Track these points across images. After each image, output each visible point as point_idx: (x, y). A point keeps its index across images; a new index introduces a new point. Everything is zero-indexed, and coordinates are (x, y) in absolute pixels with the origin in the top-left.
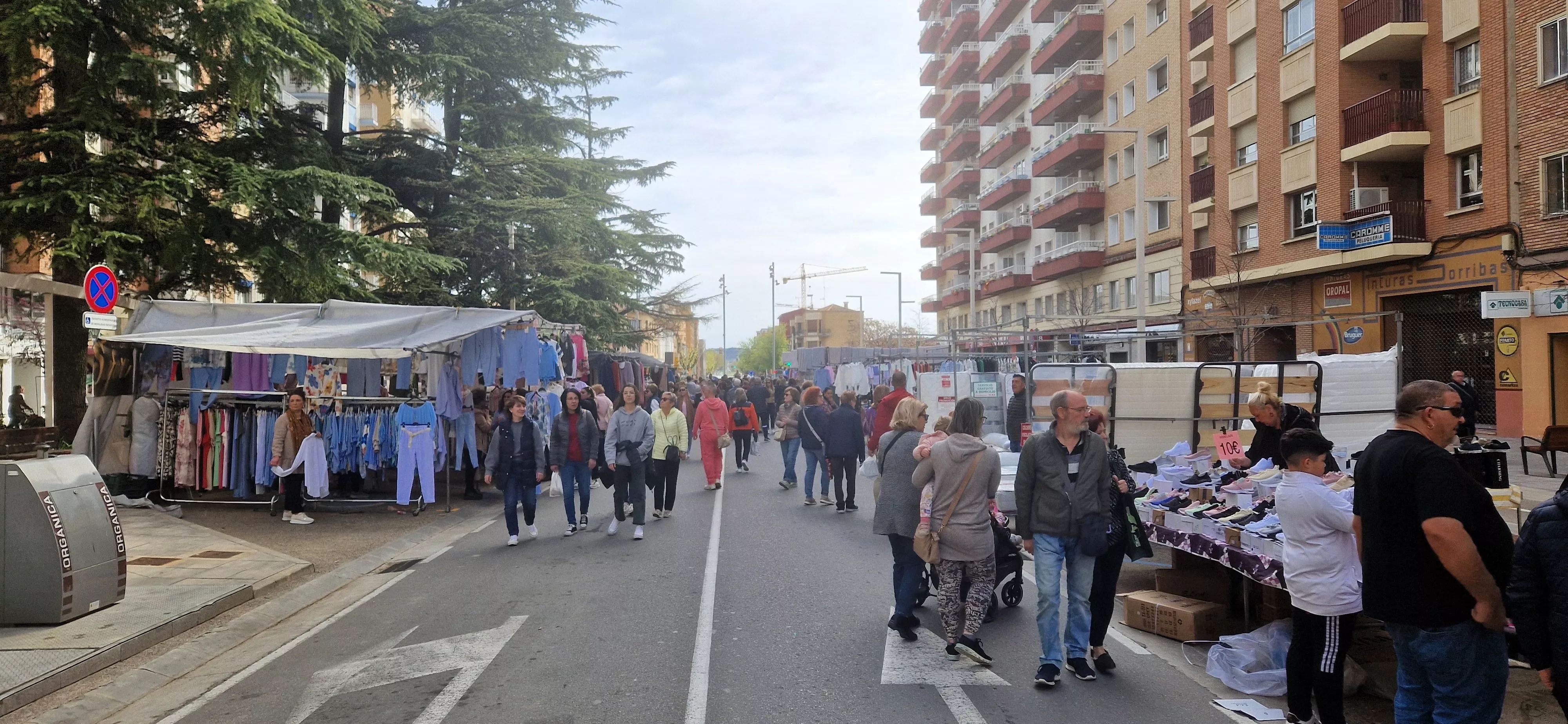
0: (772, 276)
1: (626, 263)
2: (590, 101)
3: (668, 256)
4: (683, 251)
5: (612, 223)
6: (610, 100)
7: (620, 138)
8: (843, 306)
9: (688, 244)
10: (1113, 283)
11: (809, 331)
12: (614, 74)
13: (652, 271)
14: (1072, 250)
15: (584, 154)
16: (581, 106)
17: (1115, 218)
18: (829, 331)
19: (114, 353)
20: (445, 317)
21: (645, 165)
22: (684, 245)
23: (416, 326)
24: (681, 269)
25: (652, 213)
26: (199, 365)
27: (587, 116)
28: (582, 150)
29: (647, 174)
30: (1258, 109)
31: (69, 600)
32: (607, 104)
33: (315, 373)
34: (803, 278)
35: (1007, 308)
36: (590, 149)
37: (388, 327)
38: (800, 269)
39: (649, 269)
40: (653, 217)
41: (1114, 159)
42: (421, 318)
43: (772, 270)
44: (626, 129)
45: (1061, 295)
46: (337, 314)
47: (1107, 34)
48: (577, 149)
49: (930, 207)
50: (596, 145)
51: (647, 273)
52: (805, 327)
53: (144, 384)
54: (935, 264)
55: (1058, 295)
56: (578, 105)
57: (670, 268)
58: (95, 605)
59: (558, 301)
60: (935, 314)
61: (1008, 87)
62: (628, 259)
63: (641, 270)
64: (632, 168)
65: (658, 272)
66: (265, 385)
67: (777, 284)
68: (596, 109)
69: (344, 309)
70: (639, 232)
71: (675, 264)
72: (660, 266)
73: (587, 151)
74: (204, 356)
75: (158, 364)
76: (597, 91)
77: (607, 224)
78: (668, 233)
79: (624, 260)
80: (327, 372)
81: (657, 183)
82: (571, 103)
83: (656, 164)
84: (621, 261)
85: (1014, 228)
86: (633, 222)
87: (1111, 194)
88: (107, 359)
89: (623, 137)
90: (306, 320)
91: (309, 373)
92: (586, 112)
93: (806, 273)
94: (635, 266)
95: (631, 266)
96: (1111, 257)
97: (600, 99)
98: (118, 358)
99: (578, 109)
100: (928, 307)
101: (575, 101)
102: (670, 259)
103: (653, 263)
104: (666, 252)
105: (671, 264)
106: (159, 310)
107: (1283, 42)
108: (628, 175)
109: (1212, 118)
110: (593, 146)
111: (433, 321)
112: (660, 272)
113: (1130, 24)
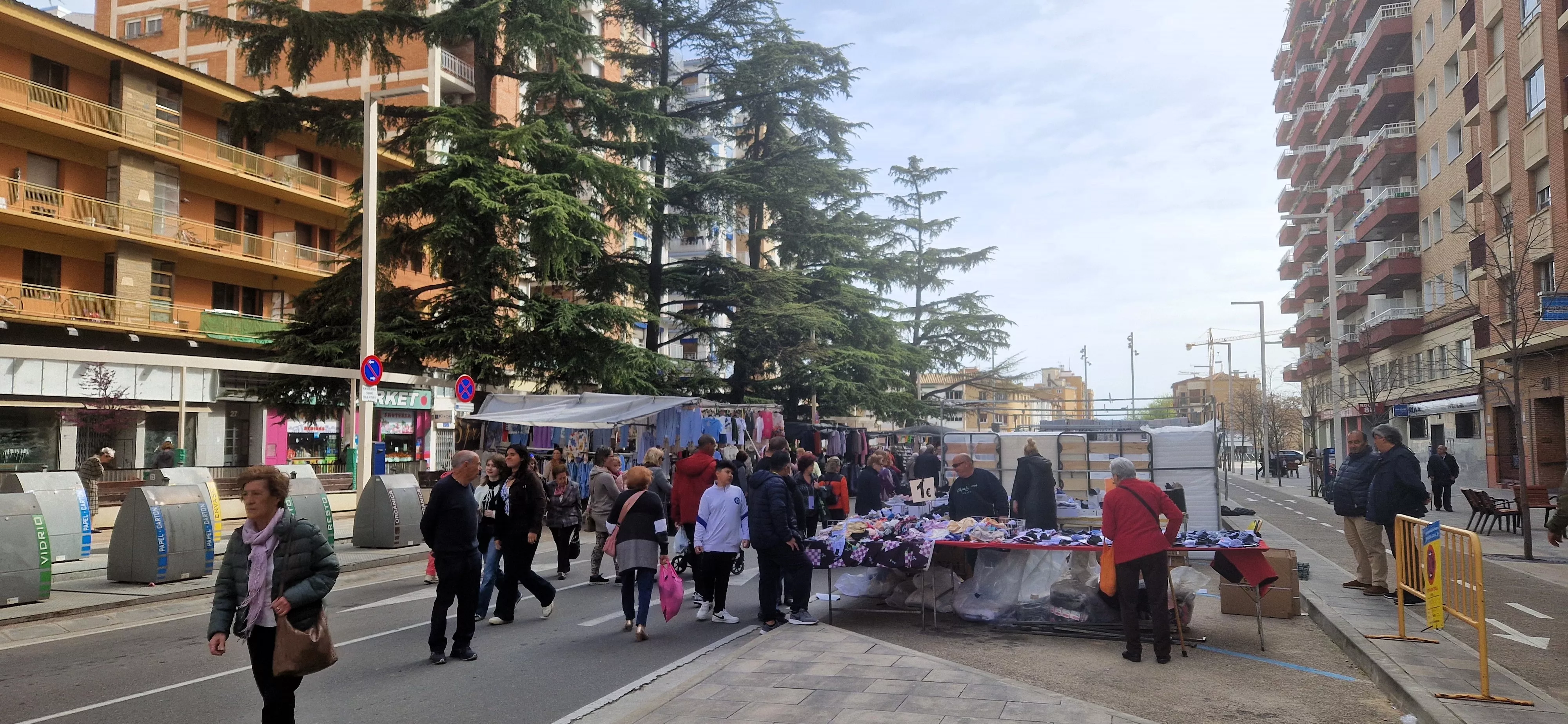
0: (1130, 346)
1: (955, 341)
2: (920, 197)
3: (993, 333)
4: (1005, 328)
5: (940, 306)
6: (939, 194)
7: (946, 228)
9: (1010, 322)
10: (1431, 351)
12: (941, 171)
13: (980, 347)
14: (1384, 319)
15: (914, 245)
16: (912, 203)
17: (1429, 283)
19: (468, 426)
20: (647, 402)
21: (967, 252)
22: (1006, 323)
23: (629, 407)
24: (1007, 345)
25: (977, 295)
26: (516, 432)
27: (917, 211)
28: (913, 241)
29: (969, 260)
30: (1511, 176)
31: (397, 538)
32: (937, 198)
33: (575, 438)
34: (1211, 343)
35: (1352, 376)
36: (920, 240)
37: (611, 409)
38: (1207, 334)
39: (976, 346)
40: (978, 298)
41: (1426, 221)
42: (631, 403)
43: (1131, 340)
44: (953, 219)
45: (1392, 364)
46: (588, 401)
47: (1417, 96)
48: (908, 241)
49: (1288, 271)
50: (926, 236)
51: (975, 348)
53: (488, 444)
54: (1293, 331)
55: (1390, 363)
56: (909, 203)
57: (996, 344)
58: (411, 543)
59: (820, 383)
60: (1299, 383)
61: (1337, 149)
62: (957, 337)
63: (969, 347)
64: (956, 255)
66: (549, 445)
67: (1137, 354)
68: (926, 204)
69: (591, 398)
70: (966, 312)
71: (1000, 340)
72: (987, 342)
73: (917, 242)
74: (518, 427)
75: (495, 432)
76: (925, 188)
77: (936, 307)
78: (991, 313)
79: (953, 339)
80: (580, 437)
81: (978, 268)
82: (902, 201)
83: (979, 250)
84: (950, 340)
85: (1347, 294)
86: (959, 304)
87: (1426, 258)
88: (464, 429)
89: (950, 227)
90: (571, 405)
91: (571, 437)
92: (916, 208)
93: (1214, 339)
94: (964, 343)
95: (960, 343)
96: (1427, 324)
97: (930, 195)
98: (471, 428)
99: (909, 206)
100: (1290, 375)
101: (906, 199)
102: (995, 336)
103: (980, 341)
104: (991, 330)
105: (996, 340)
106: (497, 400)
107: (1526, 110)
108: (953, 262)
109: (1481, 185)
110: (922, 238)
111: (639, 404)
112: (987, 348)
113: (1432, 85)
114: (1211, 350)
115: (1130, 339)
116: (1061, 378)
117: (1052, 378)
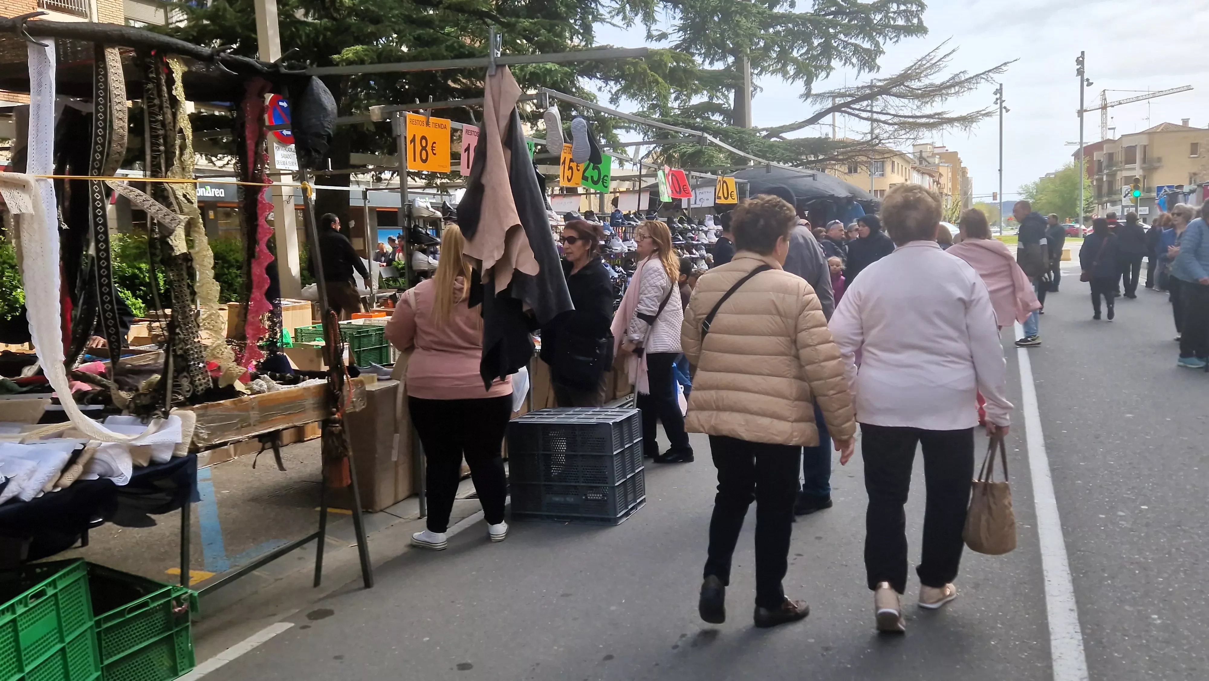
0: (1080, 72)
8: (1180, 123)
11: (1127, 163)
18: (1159, 160)
34: (1104, 107)
39: (858, 41)
52: (1120, 157)
57: (900, 31)
65: (877, 44)
71: (908, 20)
72: (882, 29)
93: (1109, 101)
102: (898, 13)
112: (881, 40)
114: (1104, 115)
115: (1080, 61)
116: (934, 155)
117: (924, 155)
